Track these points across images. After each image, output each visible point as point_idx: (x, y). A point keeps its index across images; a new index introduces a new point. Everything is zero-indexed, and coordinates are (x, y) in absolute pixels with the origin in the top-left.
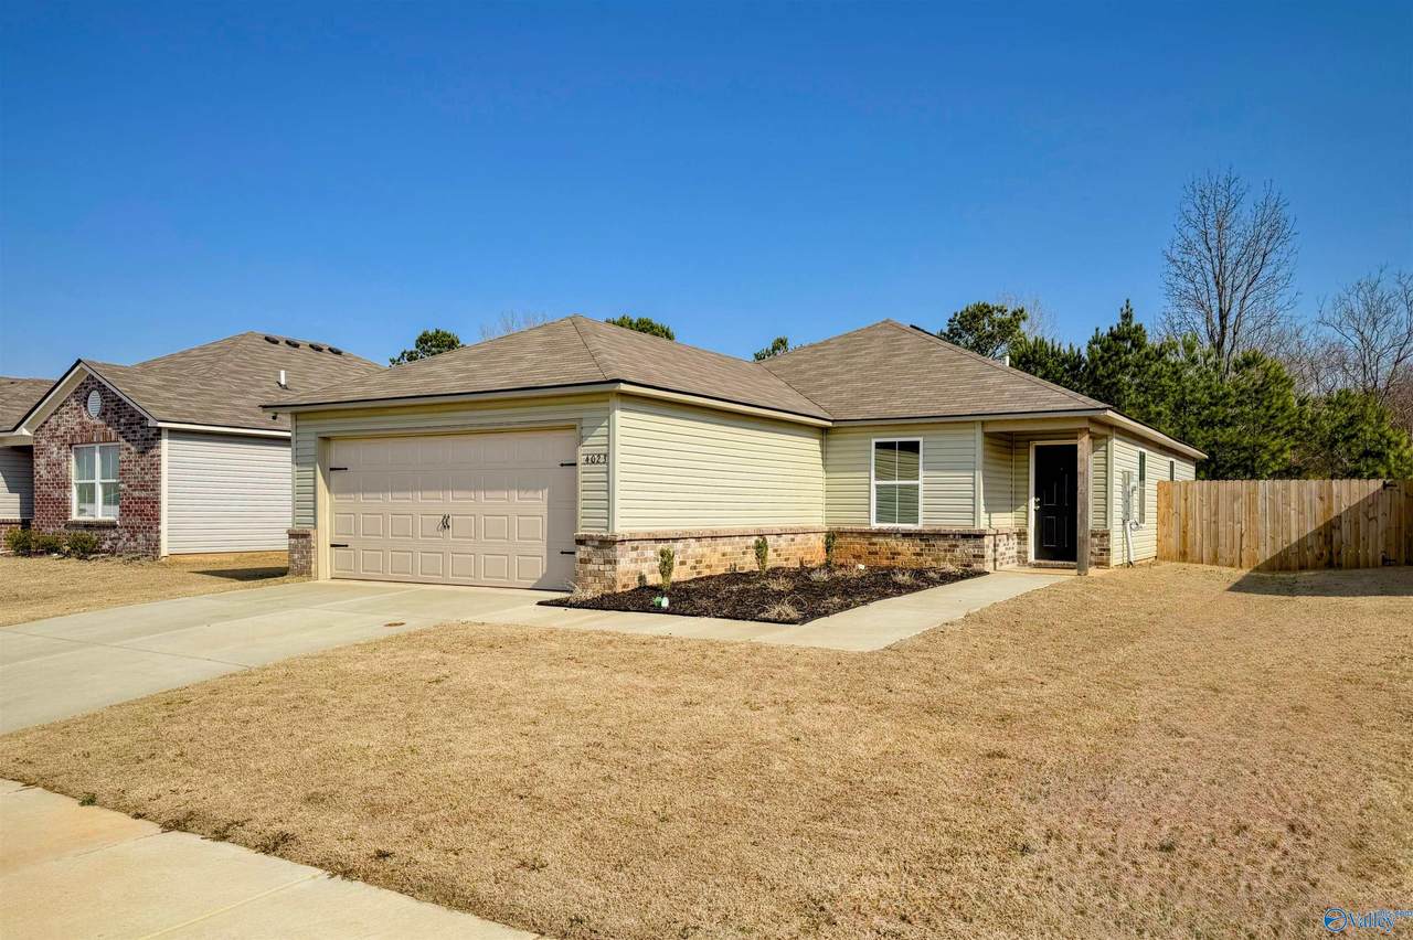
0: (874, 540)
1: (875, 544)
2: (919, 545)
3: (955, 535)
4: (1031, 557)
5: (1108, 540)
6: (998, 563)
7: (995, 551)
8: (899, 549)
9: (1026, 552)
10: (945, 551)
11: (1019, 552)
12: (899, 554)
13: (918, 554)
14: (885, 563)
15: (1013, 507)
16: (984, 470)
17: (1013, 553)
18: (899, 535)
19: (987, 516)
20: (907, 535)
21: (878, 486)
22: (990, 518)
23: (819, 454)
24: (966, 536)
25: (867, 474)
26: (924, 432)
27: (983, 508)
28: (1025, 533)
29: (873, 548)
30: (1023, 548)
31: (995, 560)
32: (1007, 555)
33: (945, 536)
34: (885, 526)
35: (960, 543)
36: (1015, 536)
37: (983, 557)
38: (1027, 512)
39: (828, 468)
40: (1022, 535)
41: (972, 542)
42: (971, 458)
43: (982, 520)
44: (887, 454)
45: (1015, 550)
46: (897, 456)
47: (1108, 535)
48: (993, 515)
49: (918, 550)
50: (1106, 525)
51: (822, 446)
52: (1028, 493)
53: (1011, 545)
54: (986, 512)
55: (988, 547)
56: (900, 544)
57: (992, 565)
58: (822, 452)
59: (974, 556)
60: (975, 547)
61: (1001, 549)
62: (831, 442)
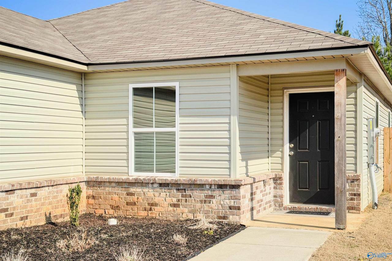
0: (132, 190)
1: (132, 194)
2: (175, 196)
3: (211, 185)
4: (286, 201)
5: (359, 185)
6: (255, 212)
7: (252, 200)
8: (156, 200)
9: (281, 197)
10: (201, 201)
11: (275, 196)
12: (156, 205)
13: (175, 205)
14: (143, 214)
15: (269, 153)
16: (240, 116)
17: (270, 198)
18: (155, 185)
19: (244, 163)
20: (163, 185)
21: (136, 133)
22: (247, 167)
23: (77, 101)
24: (221, 187)
25: (124, 121)
26: (180, 77)
27: (239, 156)
28: (280, 178)
29: (131, 199)
30: (279, 192)
31: (252, 209)
32: (264, 202)
33: (201, 186)
34: (143, 176)
35: (217, 193)
36: (272, 181)
37: (239, 208)
38: (282, 158)
39: (88, 115)
40: (277, 180)
41: (228, 193)
42: (227, 104)
43: (238, 169)
44: (143, 101)
45: (272, 194)
46: (154, 103)
47: (358, 180)
48: (250, 162)
49: (175, 200)
50: (356, 171)
51: (80, 91)
52: (283, 139)
53: (268, 191)
54: (242, 160)
55: (244, 197)
56: (157, 194)
57: (248, 215)
58: (81, 98)
59: (230, 208)
60: (231, 198)
61: (258, 197)
62: (90, 89)
